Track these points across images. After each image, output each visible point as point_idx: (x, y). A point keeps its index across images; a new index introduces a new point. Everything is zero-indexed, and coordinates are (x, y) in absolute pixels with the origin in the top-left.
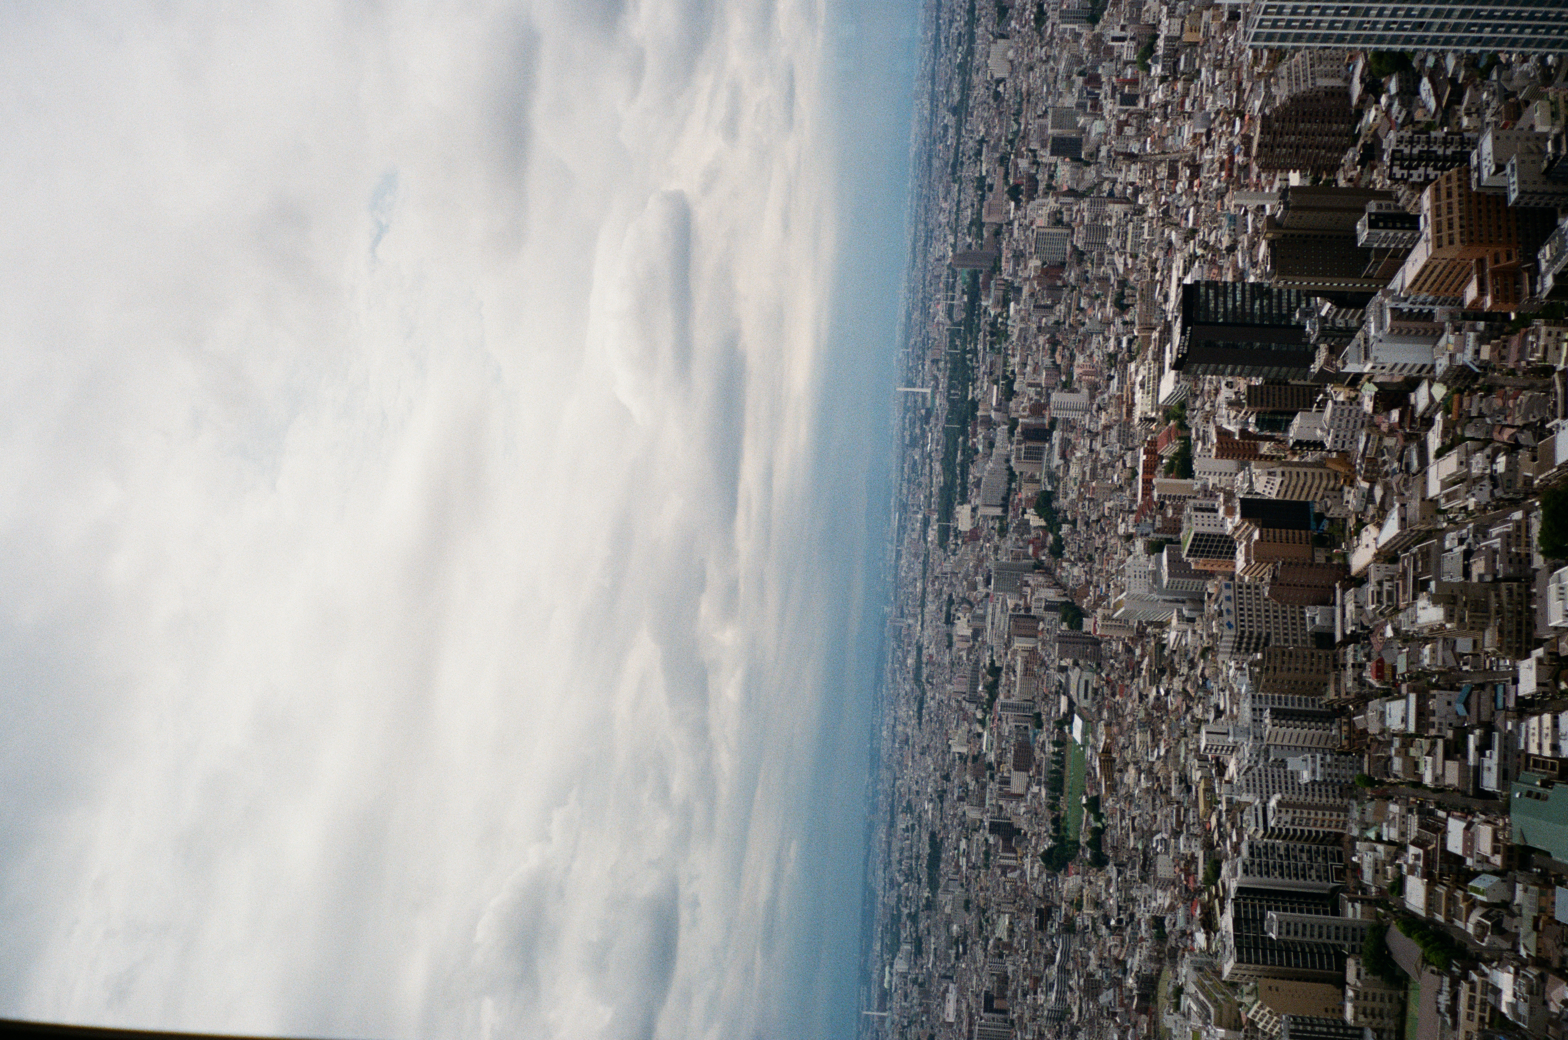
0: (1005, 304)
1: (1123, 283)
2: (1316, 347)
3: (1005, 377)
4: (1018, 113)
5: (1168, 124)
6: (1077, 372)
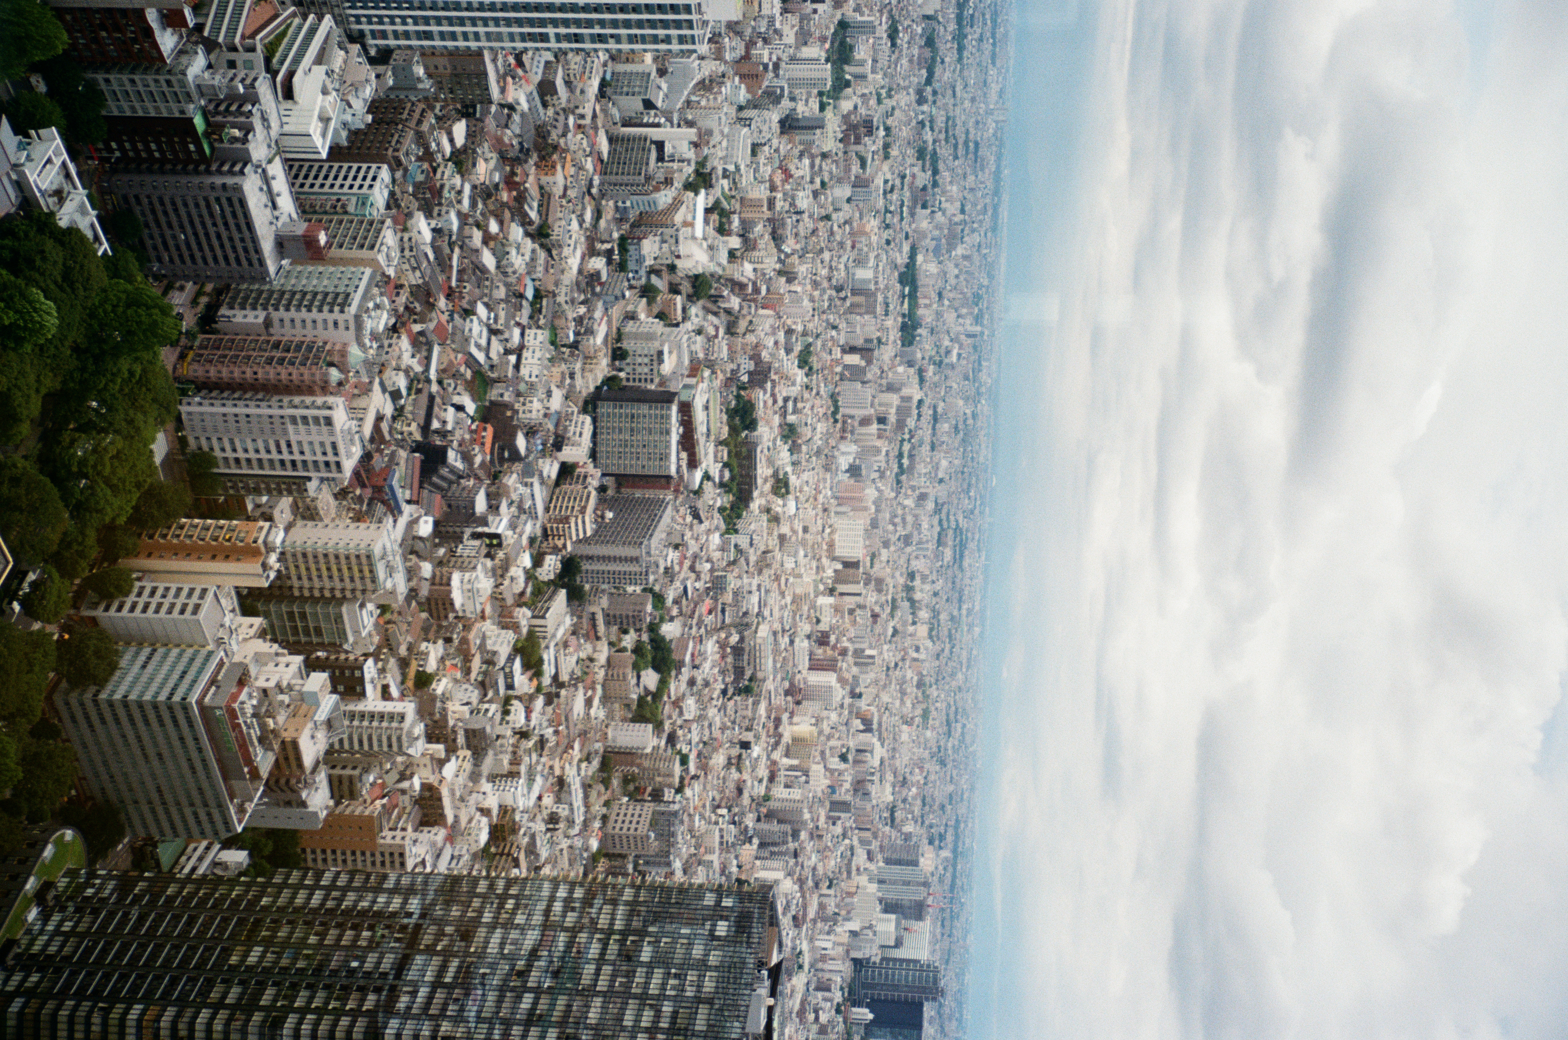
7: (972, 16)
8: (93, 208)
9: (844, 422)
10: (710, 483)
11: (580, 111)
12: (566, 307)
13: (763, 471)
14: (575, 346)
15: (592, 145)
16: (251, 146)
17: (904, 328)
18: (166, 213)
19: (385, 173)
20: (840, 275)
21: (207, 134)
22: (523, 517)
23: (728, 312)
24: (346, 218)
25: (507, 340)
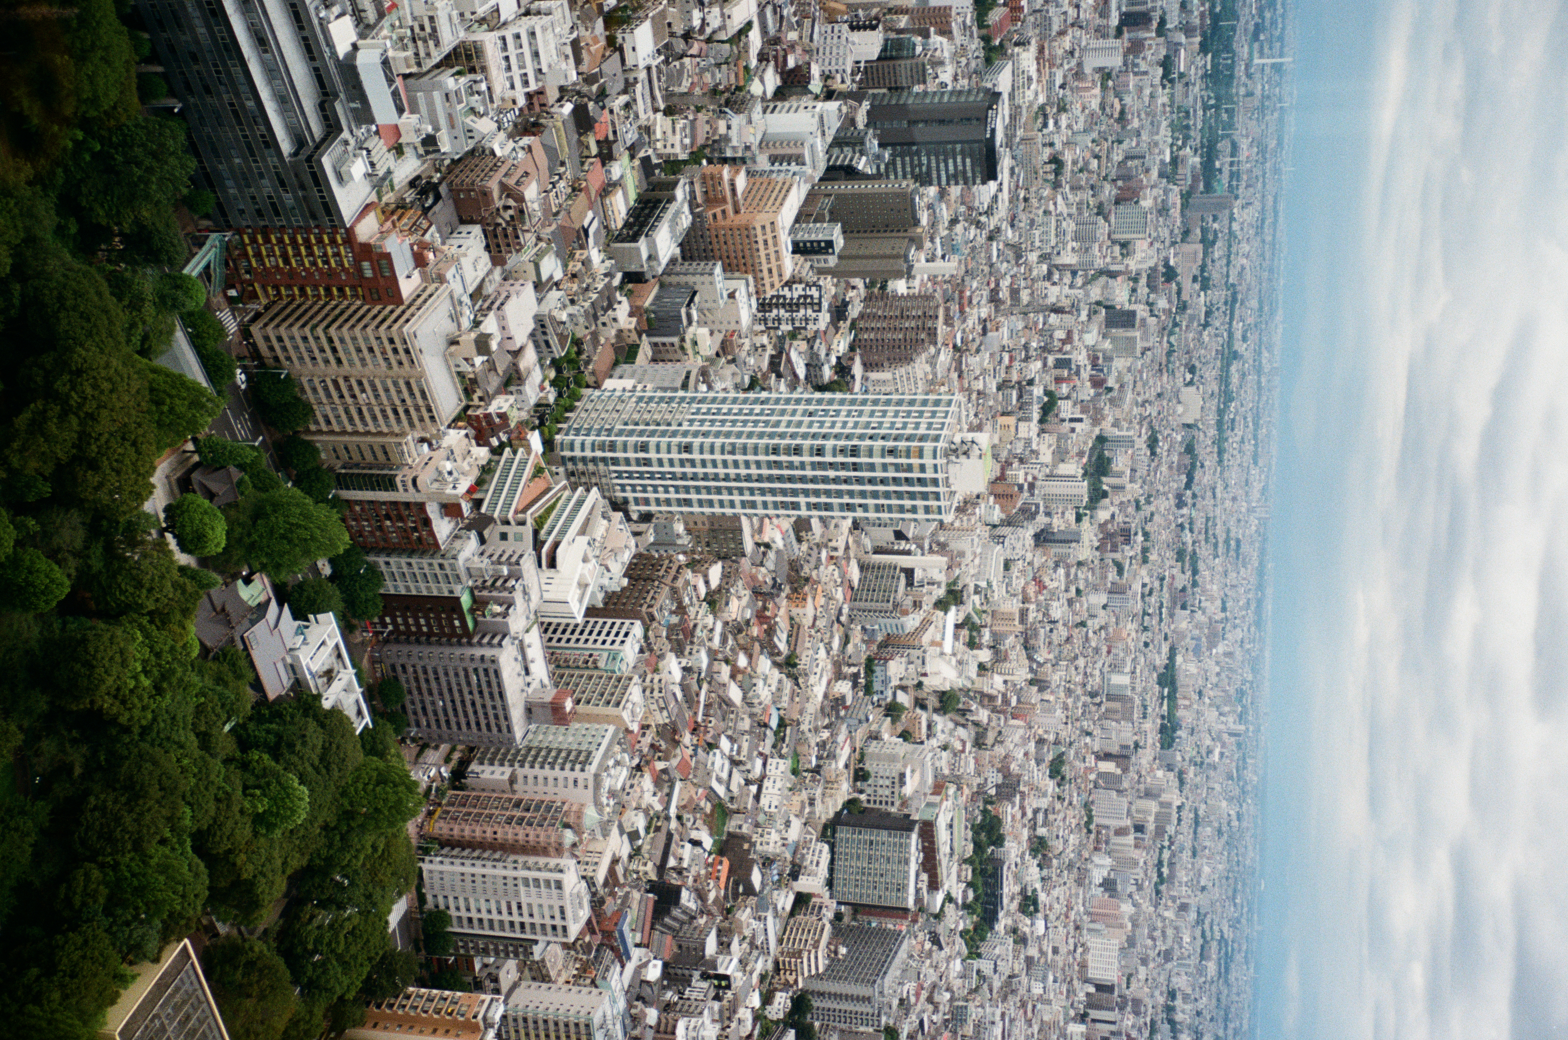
0: (1175, 161)
1: (1056, 186)
2: (867, 126)
3: (1171, 81)
4: (1170, 353)
5: (1023, 341)
6: (1097, 91)
7: (1233, 420)
8: (360, 686)
9: (1098, 833)
10: (952, 906)
11: (833, 544)
12: (809, 735)
13: (1009, 888)
14: (817, 770)
15: (843, 575)
16: (510, 620)
17: (1163, 730)
18: (427, 681)
19: (637, 629)
20: (1095, 682)
21: (472, 611)
22: (755, 953)
23: (976, 724)
24: (596, 673)
25: (749, 771)
